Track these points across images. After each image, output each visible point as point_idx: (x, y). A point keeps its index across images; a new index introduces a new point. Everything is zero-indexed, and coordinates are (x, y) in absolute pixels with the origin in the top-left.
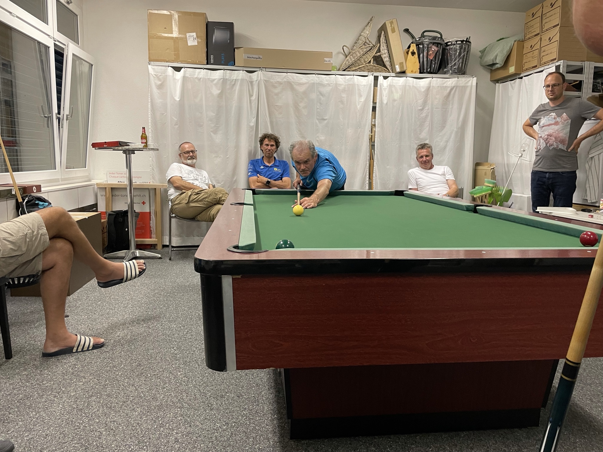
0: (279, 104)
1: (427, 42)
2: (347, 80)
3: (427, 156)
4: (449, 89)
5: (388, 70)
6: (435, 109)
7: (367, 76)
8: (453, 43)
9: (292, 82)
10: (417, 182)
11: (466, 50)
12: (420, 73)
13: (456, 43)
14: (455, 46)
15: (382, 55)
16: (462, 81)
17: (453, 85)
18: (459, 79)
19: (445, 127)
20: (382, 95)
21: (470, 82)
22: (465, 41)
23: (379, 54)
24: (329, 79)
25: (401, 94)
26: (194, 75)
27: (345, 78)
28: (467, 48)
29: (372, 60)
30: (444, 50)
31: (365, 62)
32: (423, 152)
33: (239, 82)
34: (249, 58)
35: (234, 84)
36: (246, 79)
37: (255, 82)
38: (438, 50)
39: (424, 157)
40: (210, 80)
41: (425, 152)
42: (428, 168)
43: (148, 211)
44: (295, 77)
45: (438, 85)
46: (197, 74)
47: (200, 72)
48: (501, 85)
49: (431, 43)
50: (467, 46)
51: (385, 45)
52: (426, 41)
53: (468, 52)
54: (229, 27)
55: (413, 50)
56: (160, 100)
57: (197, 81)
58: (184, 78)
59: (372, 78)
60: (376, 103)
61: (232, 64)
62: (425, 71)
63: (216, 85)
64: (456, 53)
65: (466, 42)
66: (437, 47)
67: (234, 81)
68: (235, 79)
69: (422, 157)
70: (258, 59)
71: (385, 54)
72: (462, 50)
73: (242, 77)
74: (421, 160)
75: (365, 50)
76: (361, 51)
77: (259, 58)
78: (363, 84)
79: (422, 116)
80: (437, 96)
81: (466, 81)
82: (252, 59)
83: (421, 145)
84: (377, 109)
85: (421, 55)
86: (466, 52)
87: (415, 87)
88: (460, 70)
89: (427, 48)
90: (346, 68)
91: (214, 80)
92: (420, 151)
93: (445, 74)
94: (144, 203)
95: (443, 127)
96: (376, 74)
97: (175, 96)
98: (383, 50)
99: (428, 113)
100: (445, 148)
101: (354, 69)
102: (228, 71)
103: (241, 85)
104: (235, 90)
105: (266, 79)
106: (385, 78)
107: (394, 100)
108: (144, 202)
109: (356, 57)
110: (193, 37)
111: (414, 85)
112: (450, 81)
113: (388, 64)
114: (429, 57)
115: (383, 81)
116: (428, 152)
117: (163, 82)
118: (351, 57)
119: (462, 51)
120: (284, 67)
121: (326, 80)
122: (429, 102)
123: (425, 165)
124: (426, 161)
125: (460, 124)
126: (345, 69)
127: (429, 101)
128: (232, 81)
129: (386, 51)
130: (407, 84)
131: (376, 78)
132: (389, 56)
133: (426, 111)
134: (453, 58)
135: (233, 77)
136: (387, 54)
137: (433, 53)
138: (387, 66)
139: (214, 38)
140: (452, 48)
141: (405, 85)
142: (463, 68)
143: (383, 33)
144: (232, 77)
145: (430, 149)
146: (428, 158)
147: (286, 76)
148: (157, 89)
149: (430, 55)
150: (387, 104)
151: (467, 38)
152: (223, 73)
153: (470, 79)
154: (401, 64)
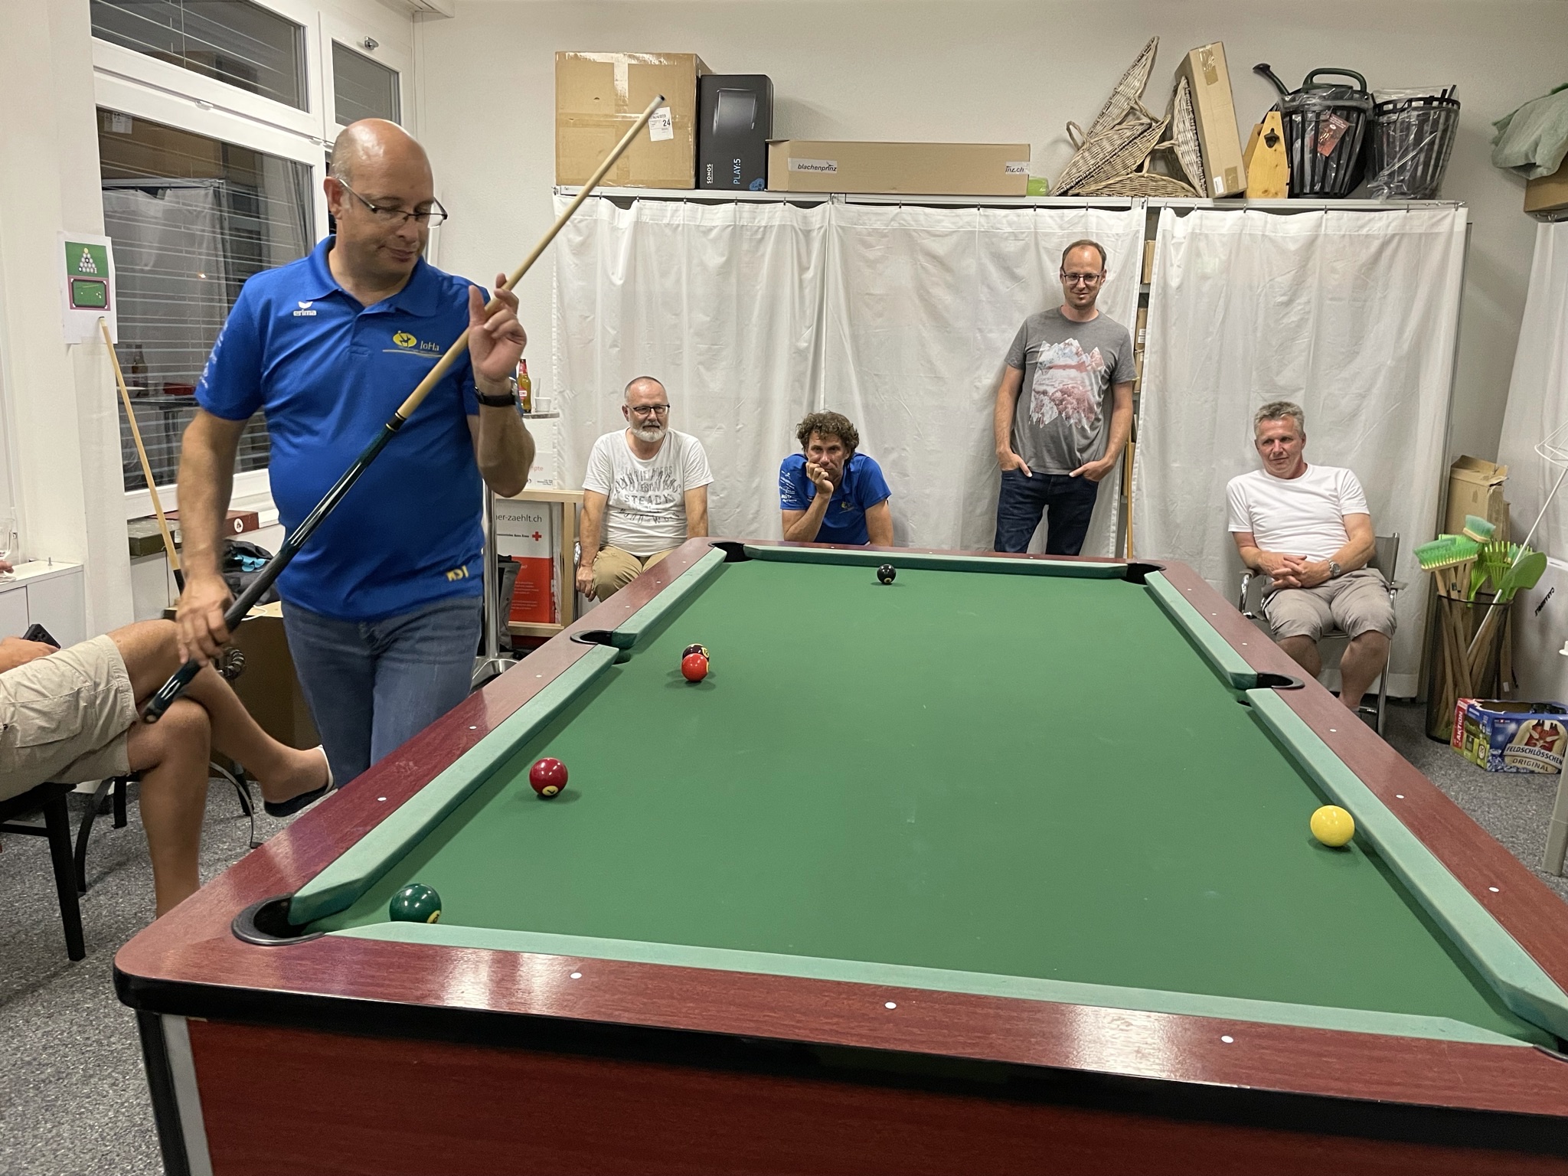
0: (878, 290)
1: (1315, 105)
2: (1068, 222)
3: (1283, 439)
4: (1375, 245)
5: (1194, 188)
6: (1329, 302)
7: (1129, 208)
8: (1399, 106)
9: (914, 230)
10: (1251, 515)
11: (1441, 127)
12: (1292, 195)
13: (1410, 106)
14: (1404, 115)
15: (1176, 149)
16: (1421, 217)
17: (1390, 231)
18: (1412, 213)
19: (1358, 353)
20: (1168, 264)
21: (1448, 221)
22: (1436, 99)
23: (1166, 144)
24: (1015, 219)
25: (1223, 258)
26: (664, 216)
27: (1062, 217)
28: (1442, 120)
29: (1148, 160)
30: (1371, 127)
31: (1126, 167)
32: (1273, 428)
33: (774, 233)
34: (802, 167)
35: (762, 238)
36: (793, 227)
37: (816, 231)
38: (1349, 128)
39: (1277, 442)
40: (701, 229)
41: (1282, 427)
42: (1288, 475)
43: (546, 555)
44: (922, 218)
45: (1342, 233)
46: (669, 214)
47: (676, 210)
48: (1553, 226)
49: (1328, 108)
50: (1443, 114)
51: (1187, 118)
52: (1314, 101)
53: (1445, 131)
54: (757, 87)
55: (1273, 130)
56: (580, 283)
57: (667, 231)
58: (638, 225)
59: (1140, 215)
60: (1150, 284)
61: (760, 185)
62: (1307, 190)
63: (715, 241)
64: (1407, 136)
65: (1441, 103)
66: (1347, 119)
67: (762, 229)
68: (763, 224)
69: (1270, 441)
70: (827, 171)
71: (1186, 143)
72: (1425, 128)
73: (781, 221)
74: (1268, 449)
75: (1128, 134)
76: (1115, 137)
77: (830, 167)
78: (1114, 232)
79: (1285, 321)
80: (1339, 265)
81: (1435, 220)
82: (811, 171)
83: (1270, 406)
84: (1151, 301)
85: (1298, 145)
86: (1439, 134)
87: (1272, 240)
88: (1417, 185)
89: (1313, 124)
90: (1072, 187)
91: (711, 230)
92: (1266, 424)
93: (1370, 198)
94: (537, 536)
95: (1353, 354)
96: (1154, 202)
97: (613, 274)
98: (1179, 132)
99: (1309, 312)
100: (1354, 415)
101: (1093, 187)
102: (747, 206)
103: (779, 241)
104: (763, 255)
105: (843, 224)
106: (1182, 212)
107: (1205, 277)
108: (537, 533)
109: (1101, 156)
110: (662, 119)
111: (1267, 233)
112: (1381, 219)
113: (1193, 172)
114: (1319, 150)
115: (1173, 221)
116: (1291, 428)
117: (588, 237)
118: (1086, 154)
119: (1427, 128)
120: (894, 189)
121: (1007, 221)
122: (1312, 281)
123: (1279, 466)
124: (1281, 453)
125: (1406, 346)
126: (1068, 190)
127: (1310, 280)
128: (757, 231)
129: (1190, 135)
130: (1247, 231)
131: (1153, 213)
132: (1197, 148)
133: (1299, 308)
134: (1398, 149)
135: (759, 222)
136: (1192, 145)
137: (1332, 136)
138: (1191, 178)
139: (715, 119)
140: (1395, 122)
141: (1240, 234)
142: (1429, 178)
143: (1183, 82)
144: (757, 221)
145: (1295, 420)
146: (1287, 446)
147: (898, 214)
148: (574, 254)
149: (1323, 144)
150: (1179, 288)
151: (1445, 91)
152: (735, 211)
153: (1446, 213)
154: (1230, 173)
